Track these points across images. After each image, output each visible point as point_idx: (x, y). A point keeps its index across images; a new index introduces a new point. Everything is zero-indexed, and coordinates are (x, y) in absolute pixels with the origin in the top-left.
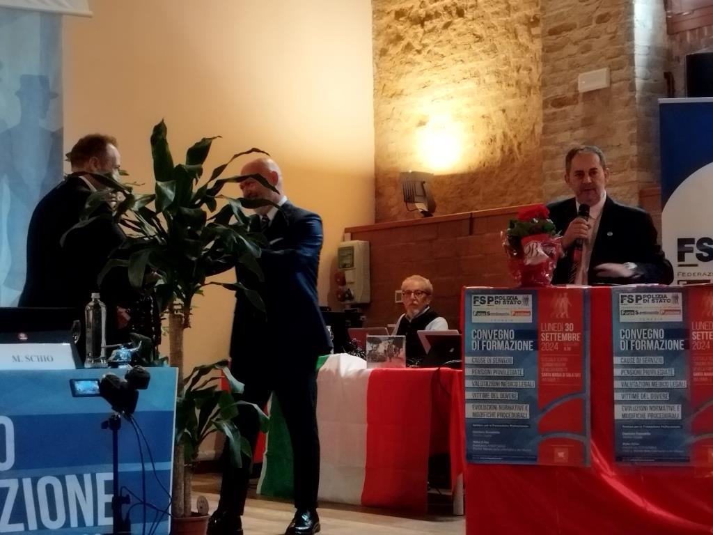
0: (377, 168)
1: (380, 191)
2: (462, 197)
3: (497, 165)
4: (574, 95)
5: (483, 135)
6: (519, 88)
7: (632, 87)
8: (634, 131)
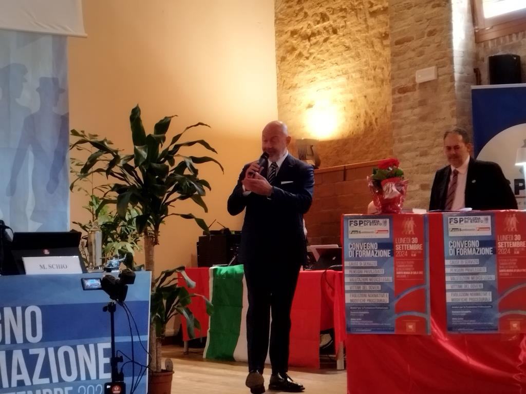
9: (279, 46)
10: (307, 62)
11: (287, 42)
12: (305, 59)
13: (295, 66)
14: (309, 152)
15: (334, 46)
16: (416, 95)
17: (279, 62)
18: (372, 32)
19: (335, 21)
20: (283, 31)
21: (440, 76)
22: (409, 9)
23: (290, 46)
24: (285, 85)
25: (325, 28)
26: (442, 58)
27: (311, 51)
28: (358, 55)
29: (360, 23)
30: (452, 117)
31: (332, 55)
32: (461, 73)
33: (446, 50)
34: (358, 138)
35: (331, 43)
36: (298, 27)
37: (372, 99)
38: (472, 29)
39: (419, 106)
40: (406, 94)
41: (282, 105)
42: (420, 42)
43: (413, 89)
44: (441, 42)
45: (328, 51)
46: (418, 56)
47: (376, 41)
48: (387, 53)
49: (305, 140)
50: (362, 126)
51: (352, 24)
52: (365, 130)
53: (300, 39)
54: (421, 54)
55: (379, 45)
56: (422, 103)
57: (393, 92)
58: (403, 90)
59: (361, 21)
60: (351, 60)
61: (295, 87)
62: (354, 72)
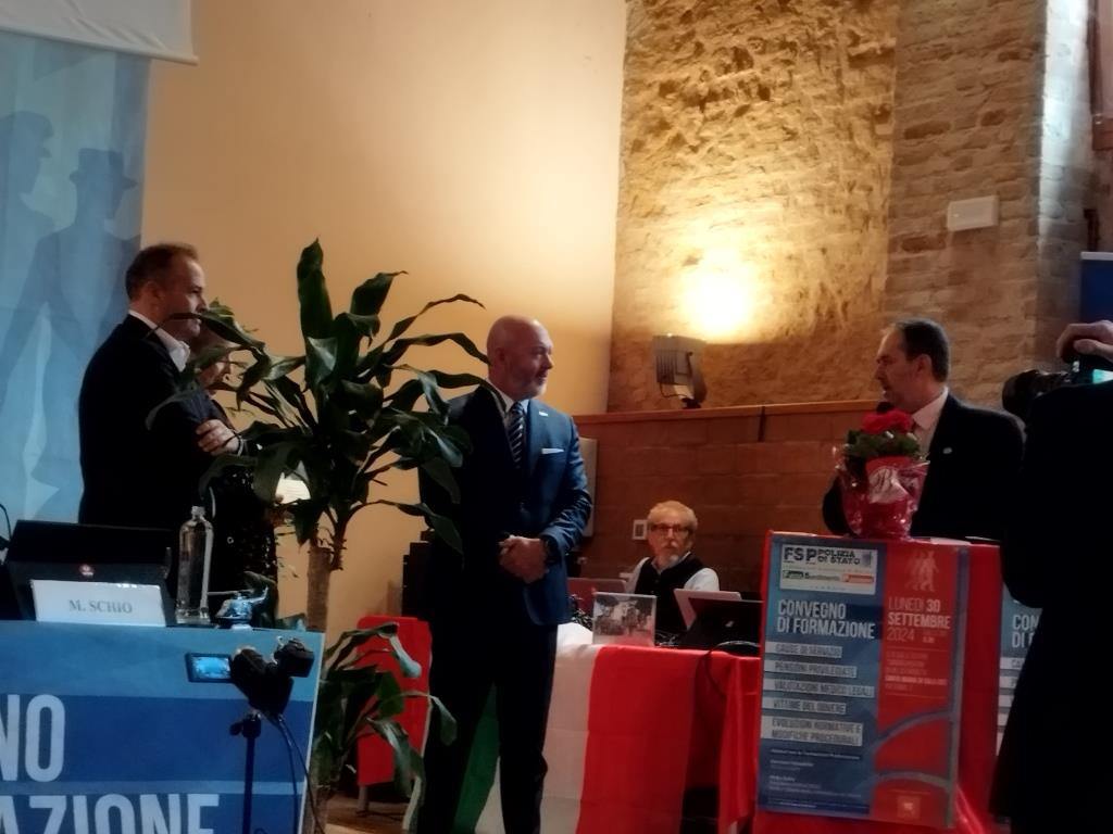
0: (616, 326)
1: (619, 363)
2: (747, 380)
3: (809, 334)
4: (940, 235)
5: (787, 286)
6: (851, 217)
7: (1033, 230)
8: (1033, 297)
9: (630, 115)
10: (692, 159)
11: (650, 108)
12: (689, 150)
13: (665, 165)
14: (682, 368)
15: (760, 127)
16: (945, 258)
17: (627, 152)
18: (851, 104)
19: (766, 69)
20: (641, 82)
21: (1005, 219)
22: (944, 57)
23: (654, 118)
24: (636, 208)
25: (741, 84)
26: (1012, 179)
27: (705, 134)
28: (814, 153)
29: (825, 81)
30: (1026, 316)
31: (753, 146)
32: (1055, 217)
33: (1023, 161)
34: (799, 346)
35: (754, 119)
36: (679, 75)
37: (838, 257)
38: (1088, 117)
39: (950, 284)
40: (921, 254)
41: (626, 252)
42: (961, 138)
43: (938, 243)
44: (1012, 141)
45: (743, 136)
46: (957, 170)
47: (859, 124)
48: (883, 153)
49: (676, 340)
50: (811, 318)
51: (805, 79)
52: (817, 327)
53: (680, 104)
54: (965, 164)
55: (866, 134)
56: (958, 278)
57: (892, 246)
58: (915, 244)
59: (828, 75)
60: (796, 162)
61: (659, 214)
62: (803, 191)
